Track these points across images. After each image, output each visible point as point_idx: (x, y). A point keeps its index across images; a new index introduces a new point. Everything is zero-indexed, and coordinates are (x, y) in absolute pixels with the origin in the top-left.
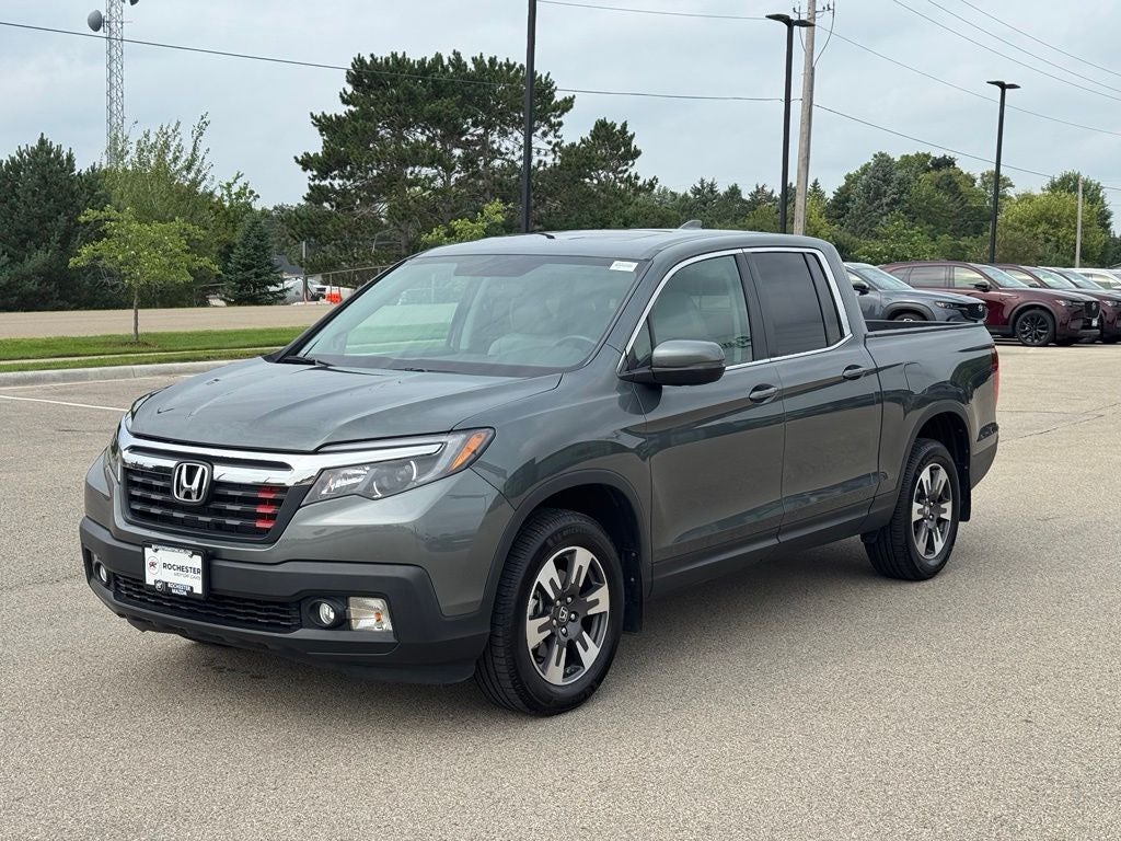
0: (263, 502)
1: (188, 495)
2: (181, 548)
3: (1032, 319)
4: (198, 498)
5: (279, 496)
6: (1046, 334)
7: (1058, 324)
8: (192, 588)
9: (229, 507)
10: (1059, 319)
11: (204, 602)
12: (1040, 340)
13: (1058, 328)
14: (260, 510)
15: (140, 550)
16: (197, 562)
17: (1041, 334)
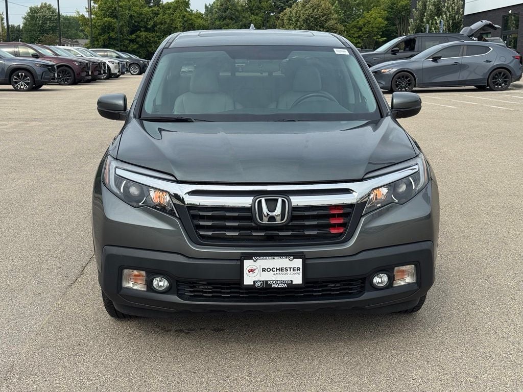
0: (333, 216)
1: (272, 219)
2: (282, 256)
3: (63, 72)
4: (282, 220)
5: (346, 211)
6: (71, 79)
7: (76, 74)
8: (292, 281)
9: (307, 223)
10: (76, 72)
11: (304, 288)
12: (68, 82)
13: (76, 76)
14: (333, 222)
15: (239, 263)
16: (298, 263)
17: (68, 79)
